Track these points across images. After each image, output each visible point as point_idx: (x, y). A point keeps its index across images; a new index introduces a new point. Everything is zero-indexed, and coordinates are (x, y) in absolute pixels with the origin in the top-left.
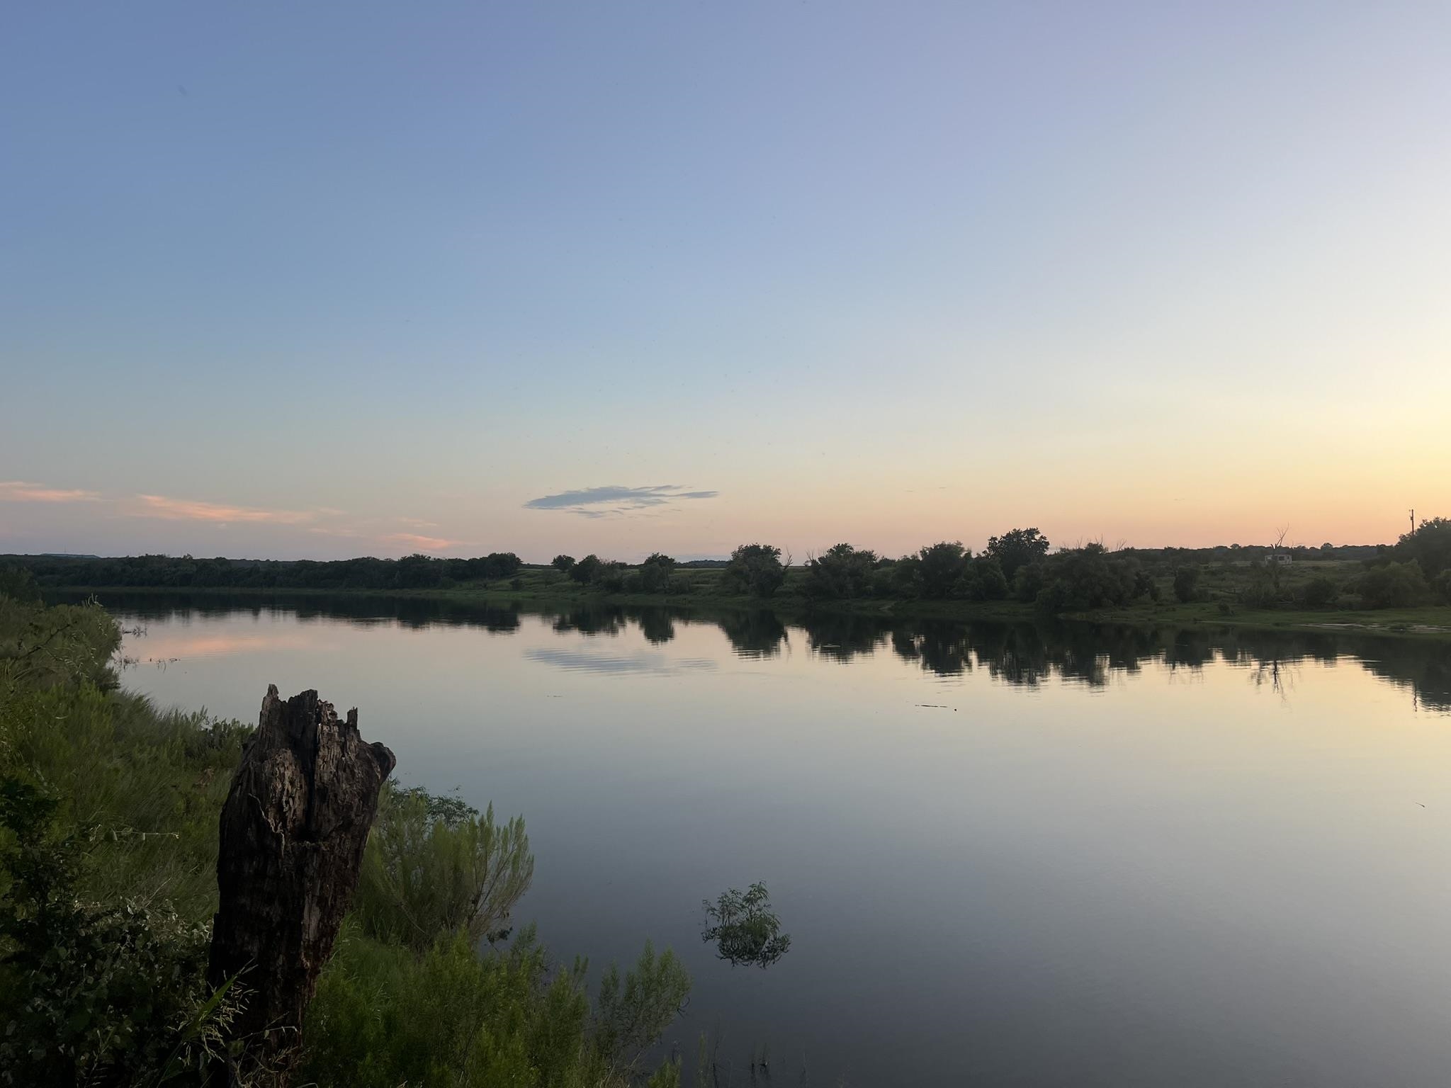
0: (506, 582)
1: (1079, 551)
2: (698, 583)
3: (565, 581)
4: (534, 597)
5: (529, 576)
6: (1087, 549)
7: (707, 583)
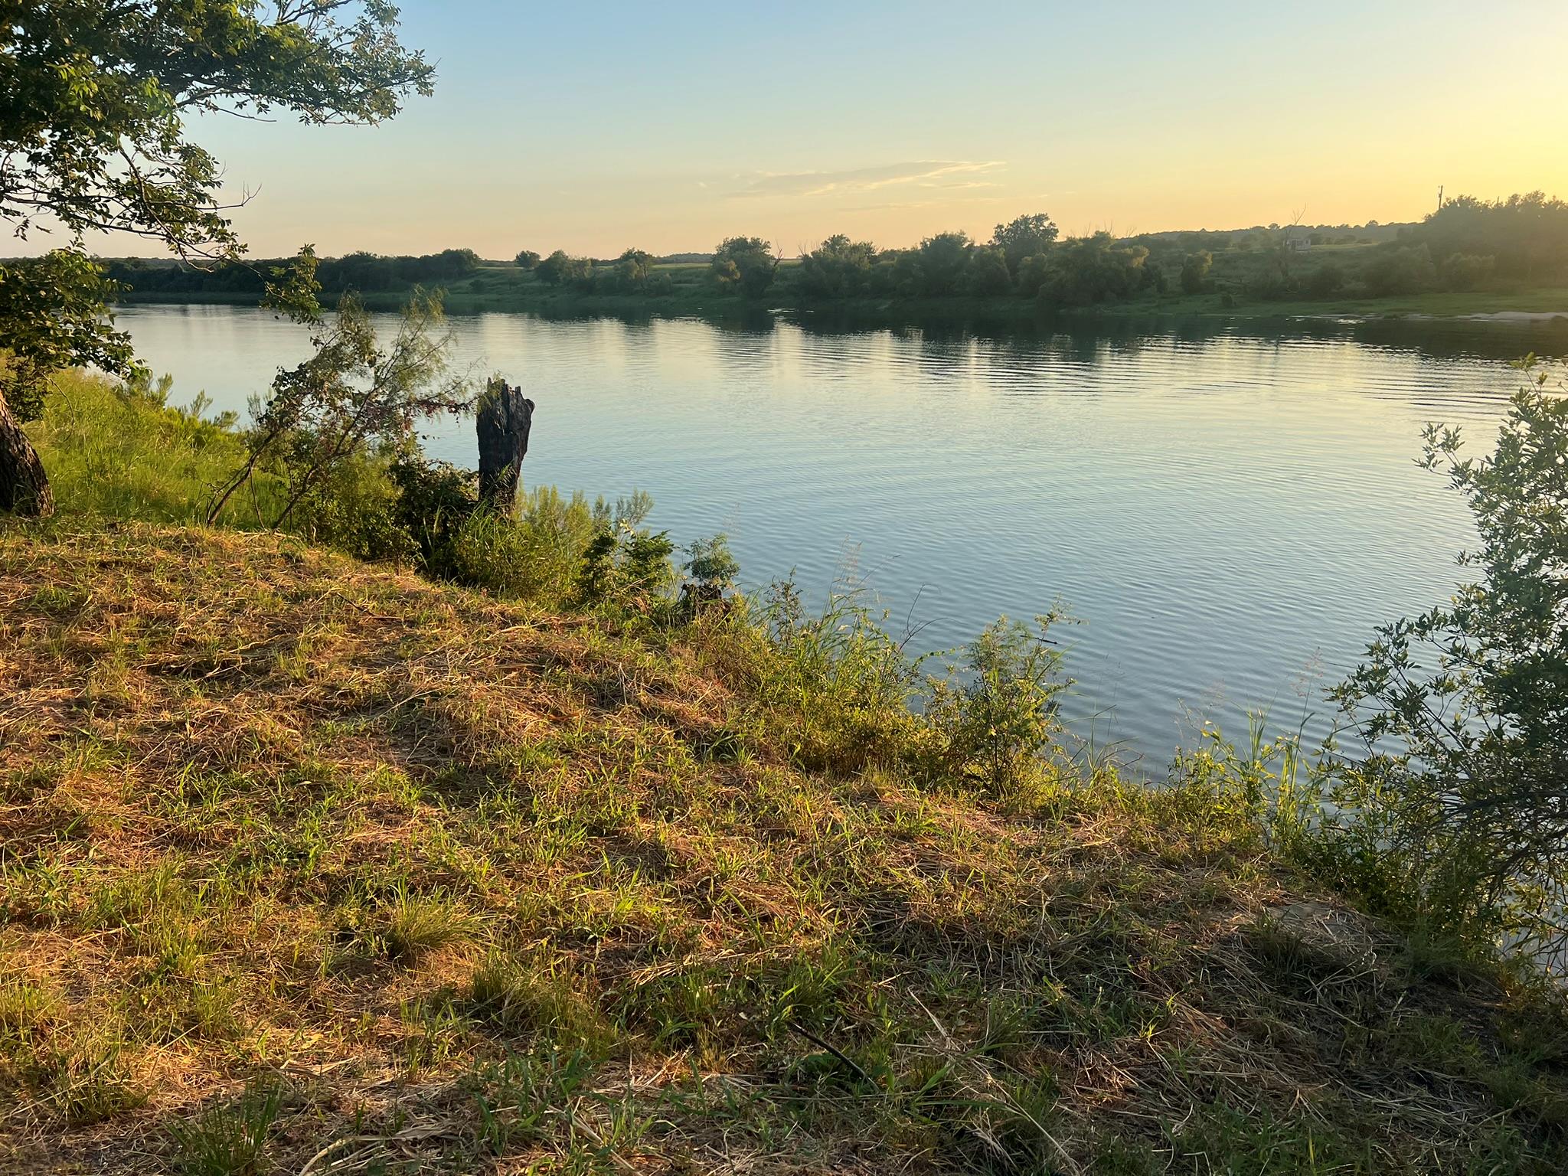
0: (465, 283)
1: (1086, 240)
2: (680, 282)
3: (531, 281)
4: (498, 300)
5: (491, 276)
6: (1094, 238)
7: (690, 282)
